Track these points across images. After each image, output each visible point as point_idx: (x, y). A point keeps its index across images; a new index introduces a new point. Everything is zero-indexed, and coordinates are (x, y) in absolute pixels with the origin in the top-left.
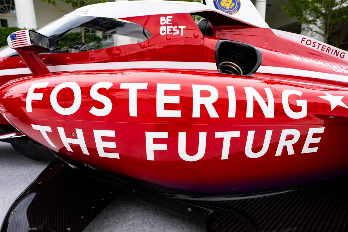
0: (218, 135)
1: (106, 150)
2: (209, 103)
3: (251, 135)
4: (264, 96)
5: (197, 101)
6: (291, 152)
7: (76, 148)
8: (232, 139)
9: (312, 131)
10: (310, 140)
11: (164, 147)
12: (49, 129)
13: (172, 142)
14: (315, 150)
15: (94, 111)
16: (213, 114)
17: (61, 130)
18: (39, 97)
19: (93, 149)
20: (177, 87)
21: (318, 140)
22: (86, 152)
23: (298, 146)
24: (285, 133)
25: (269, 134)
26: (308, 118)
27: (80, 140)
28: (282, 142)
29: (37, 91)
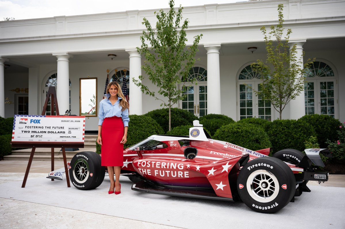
0: (166, 171)
1: (149, 173)
2: (164, 165)
3: (172, 172)
4: (174, 165)
5: (162, 165)
6: (182, 177)
7: (144, 173)
8: (169, 172)
9: (185, 172)
10: (185, 175)
11: (158, 173)
12: (141, 169)
13: (159, 172)
14: (188, 177)
15: (148, 166)
16: (165, 167)
17: (142, 169)
18: (140, 163)
19: (147, 173)
20: (160, 163)
21: (188, 175)
22: (146, 174)
23: (183, 175)
24: (179, 172)
25: (175, 172)
26: (183, 169)
27: (145, 172)
28: (179, 174)
29: (140, 162)
